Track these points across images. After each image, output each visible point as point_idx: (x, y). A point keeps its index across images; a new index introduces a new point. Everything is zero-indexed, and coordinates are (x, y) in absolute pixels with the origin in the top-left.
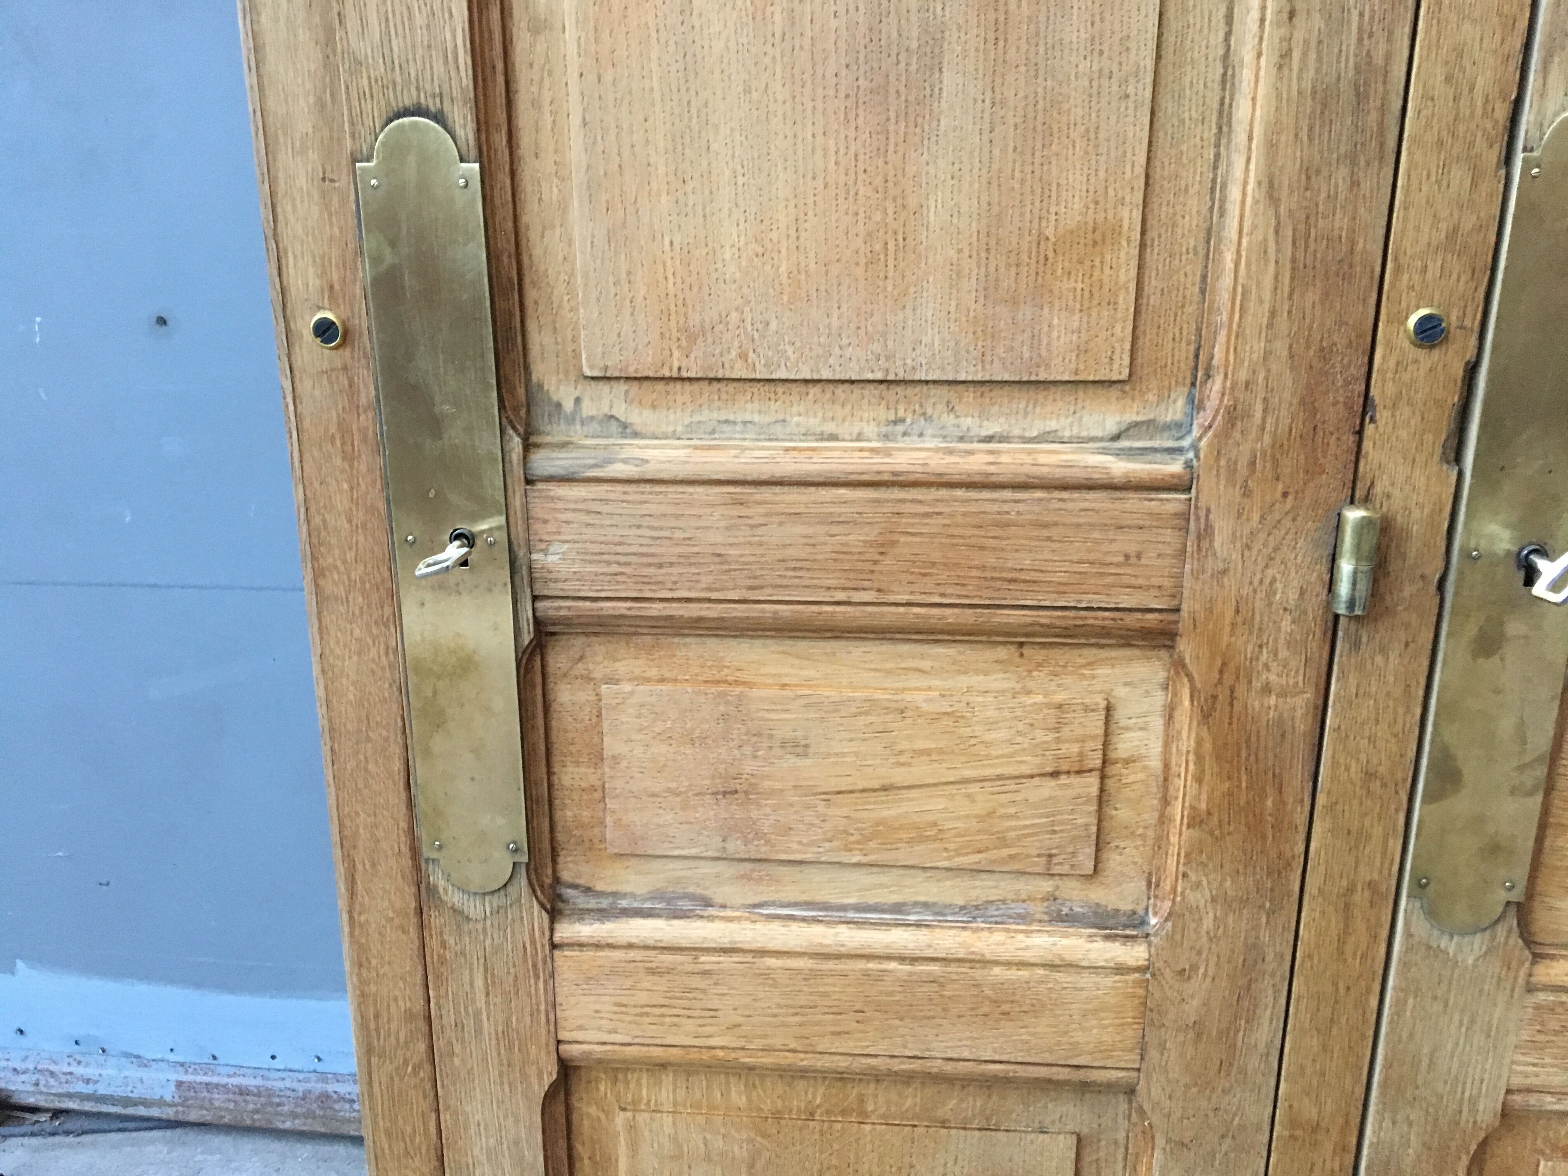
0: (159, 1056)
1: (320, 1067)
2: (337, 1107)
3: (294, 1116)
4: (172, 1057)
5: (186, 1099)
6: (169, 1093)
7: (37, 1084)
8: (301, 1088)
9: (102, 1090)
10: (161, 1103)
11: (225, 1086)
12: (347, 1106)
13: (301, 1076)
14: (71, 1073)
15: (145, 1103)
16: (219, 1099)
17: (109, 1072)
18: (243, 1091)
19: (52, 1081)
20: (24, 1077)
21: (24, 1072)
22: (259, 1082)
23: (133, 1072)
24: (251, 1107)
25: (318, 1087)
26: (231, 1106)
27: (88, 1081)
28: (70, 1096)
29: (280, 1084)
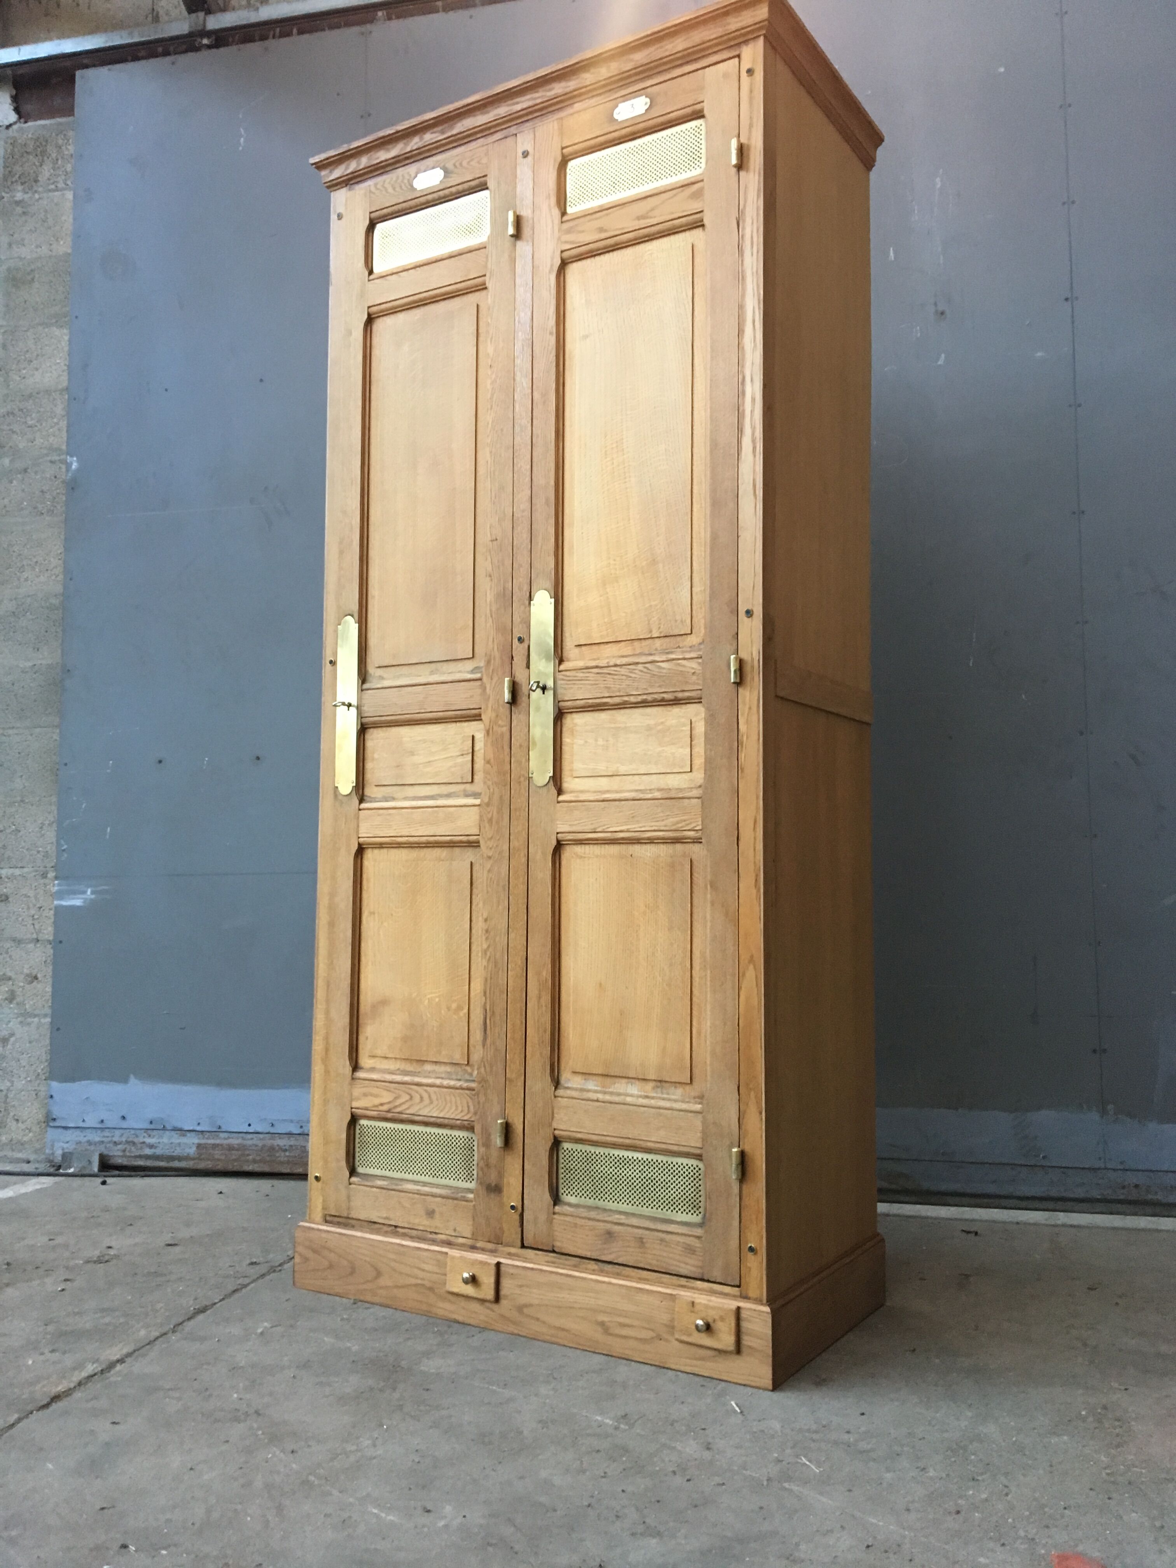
0: (191, 1128)
1: (272, 1130)
2: (277, 1155)
3: (255, 1161)
4: (198, 1128)
5: (201, 1154)
6: (192, 1151)
7: (124, 1151)
8: (260, 1144)
9: (158, 1152)
10: (187, 1158)
11: (222, 1145)
12: (283, 1154)
13: (261, 1136)
14: (144, 1143)
15: (179, 1158)
16: (217, 1154)
17: (165, 1140)
18: (231, 1148)
19: (133, 1149)
20: (119, 1147)
21: (120, 1143)
22: (239, 1141)
23: (176, 1139)
24: (234, 1157)
25: (269, 1143)
26: (223, 1157)
27: (151, 1146)
28: (140, 1157)
29: (250, 1142)
